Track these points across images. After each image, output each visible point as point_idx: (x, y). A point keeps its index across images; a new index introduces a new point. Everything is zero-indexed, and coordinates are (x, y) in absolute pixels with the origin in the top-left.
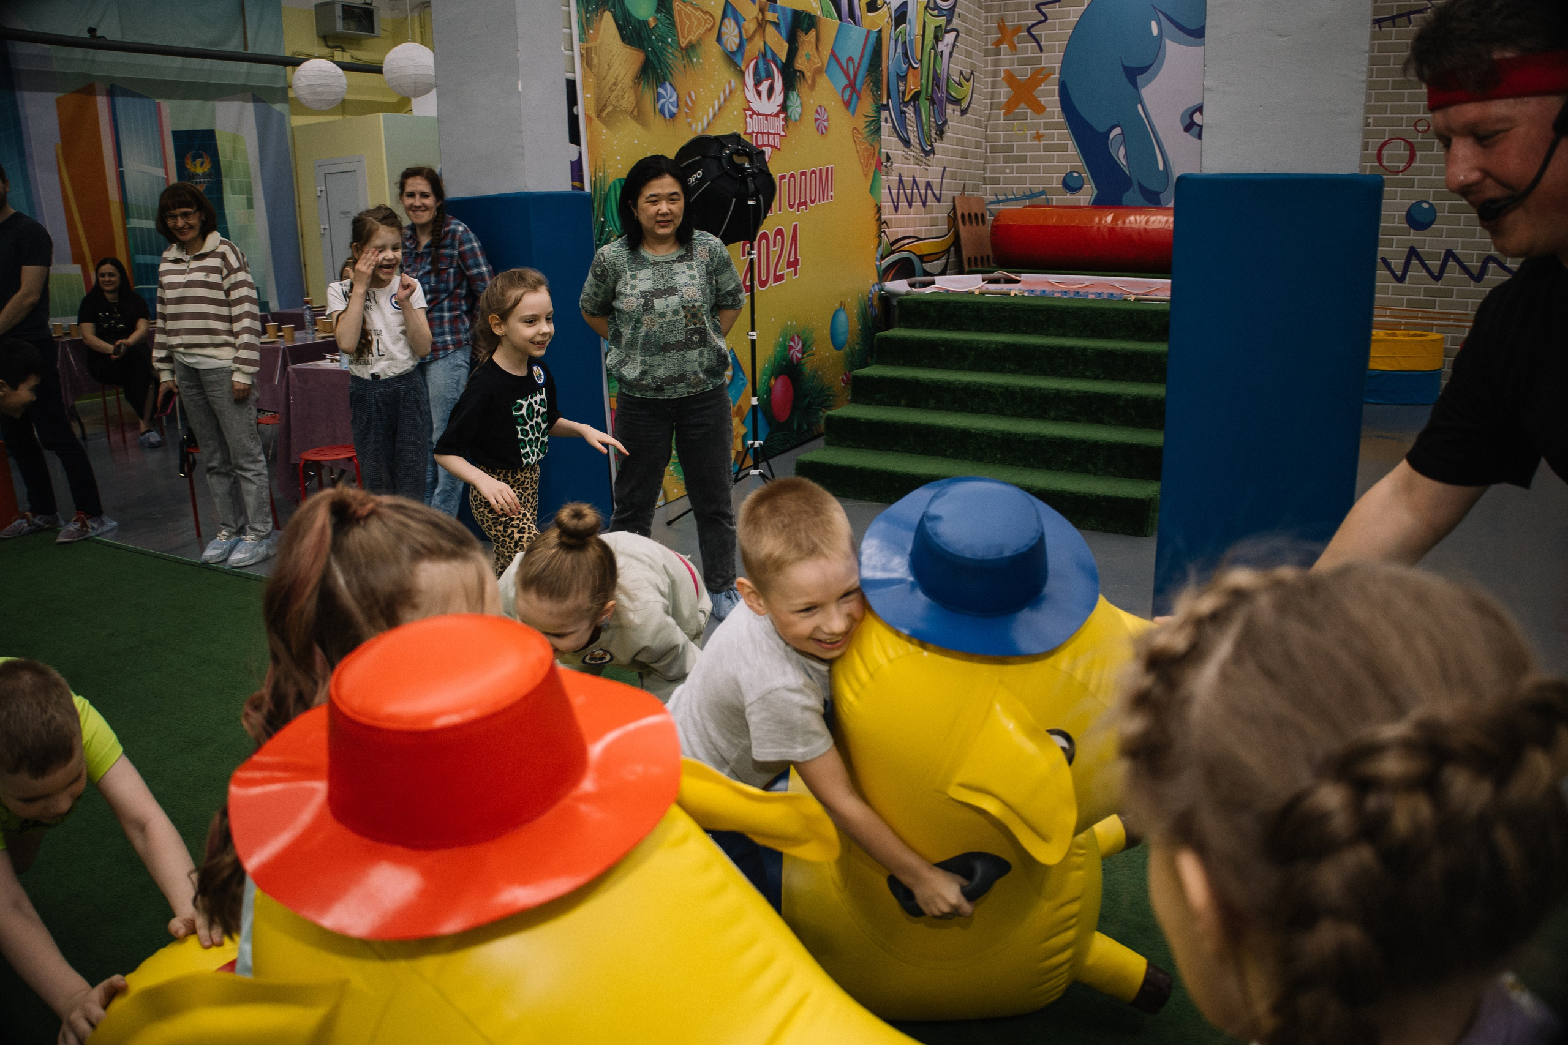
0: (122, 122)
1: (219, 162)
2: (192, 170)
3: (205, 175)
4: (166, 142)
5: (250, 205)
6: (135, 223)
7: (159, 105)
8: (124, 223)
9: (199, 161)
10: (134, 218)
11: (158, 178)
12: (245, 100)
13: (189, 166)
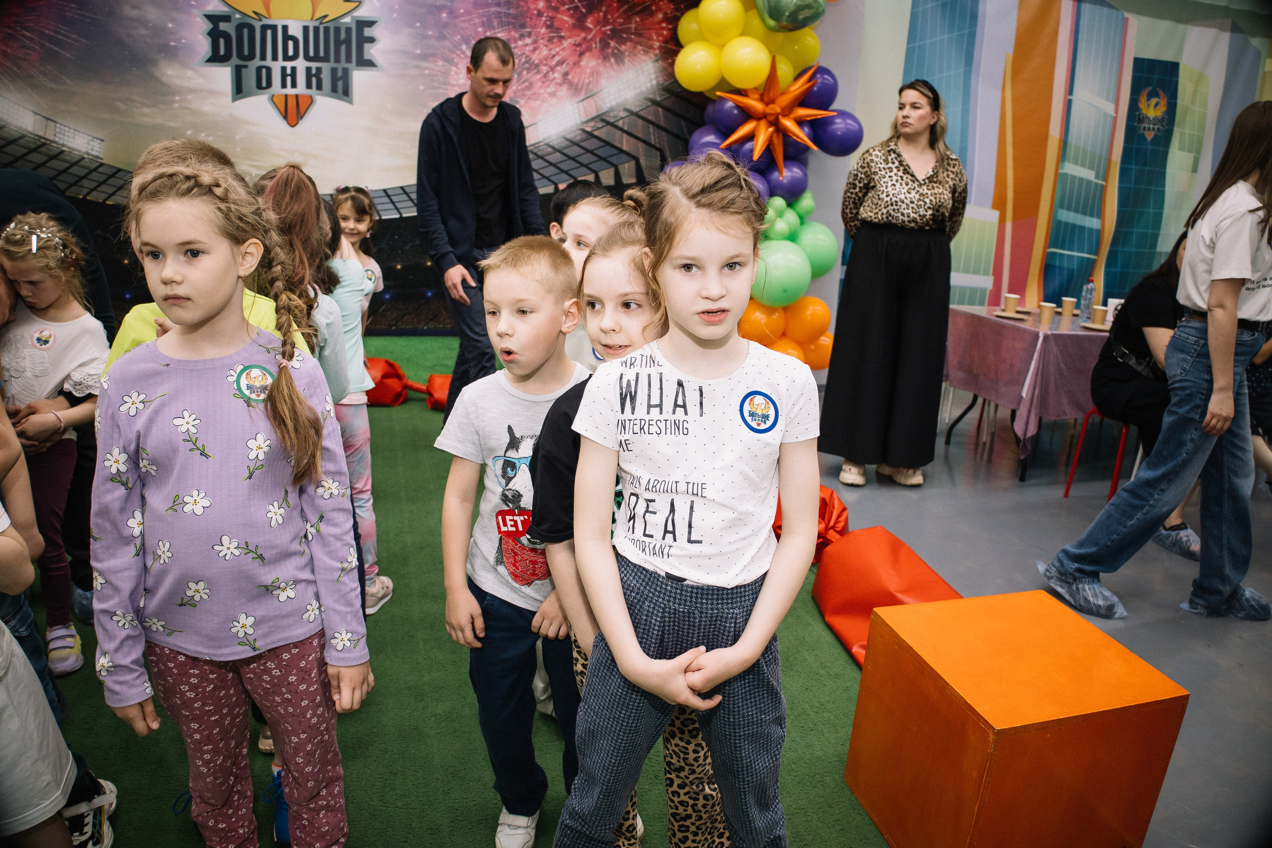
0: (1082, 37)
1: (1175, 104)
2: (1144, 111)
3: (1157, 121)
4: (1125, 69)
5: (1195, 169)
6: (1071, 169)
7: (1126, 20)
8: (1057, 169)
9: (1154, 101)
10: (1069, 162)
11: (1106, 114)
12: (1222, 28)
13: (1142, 105)
